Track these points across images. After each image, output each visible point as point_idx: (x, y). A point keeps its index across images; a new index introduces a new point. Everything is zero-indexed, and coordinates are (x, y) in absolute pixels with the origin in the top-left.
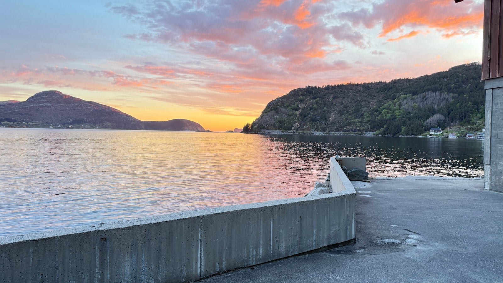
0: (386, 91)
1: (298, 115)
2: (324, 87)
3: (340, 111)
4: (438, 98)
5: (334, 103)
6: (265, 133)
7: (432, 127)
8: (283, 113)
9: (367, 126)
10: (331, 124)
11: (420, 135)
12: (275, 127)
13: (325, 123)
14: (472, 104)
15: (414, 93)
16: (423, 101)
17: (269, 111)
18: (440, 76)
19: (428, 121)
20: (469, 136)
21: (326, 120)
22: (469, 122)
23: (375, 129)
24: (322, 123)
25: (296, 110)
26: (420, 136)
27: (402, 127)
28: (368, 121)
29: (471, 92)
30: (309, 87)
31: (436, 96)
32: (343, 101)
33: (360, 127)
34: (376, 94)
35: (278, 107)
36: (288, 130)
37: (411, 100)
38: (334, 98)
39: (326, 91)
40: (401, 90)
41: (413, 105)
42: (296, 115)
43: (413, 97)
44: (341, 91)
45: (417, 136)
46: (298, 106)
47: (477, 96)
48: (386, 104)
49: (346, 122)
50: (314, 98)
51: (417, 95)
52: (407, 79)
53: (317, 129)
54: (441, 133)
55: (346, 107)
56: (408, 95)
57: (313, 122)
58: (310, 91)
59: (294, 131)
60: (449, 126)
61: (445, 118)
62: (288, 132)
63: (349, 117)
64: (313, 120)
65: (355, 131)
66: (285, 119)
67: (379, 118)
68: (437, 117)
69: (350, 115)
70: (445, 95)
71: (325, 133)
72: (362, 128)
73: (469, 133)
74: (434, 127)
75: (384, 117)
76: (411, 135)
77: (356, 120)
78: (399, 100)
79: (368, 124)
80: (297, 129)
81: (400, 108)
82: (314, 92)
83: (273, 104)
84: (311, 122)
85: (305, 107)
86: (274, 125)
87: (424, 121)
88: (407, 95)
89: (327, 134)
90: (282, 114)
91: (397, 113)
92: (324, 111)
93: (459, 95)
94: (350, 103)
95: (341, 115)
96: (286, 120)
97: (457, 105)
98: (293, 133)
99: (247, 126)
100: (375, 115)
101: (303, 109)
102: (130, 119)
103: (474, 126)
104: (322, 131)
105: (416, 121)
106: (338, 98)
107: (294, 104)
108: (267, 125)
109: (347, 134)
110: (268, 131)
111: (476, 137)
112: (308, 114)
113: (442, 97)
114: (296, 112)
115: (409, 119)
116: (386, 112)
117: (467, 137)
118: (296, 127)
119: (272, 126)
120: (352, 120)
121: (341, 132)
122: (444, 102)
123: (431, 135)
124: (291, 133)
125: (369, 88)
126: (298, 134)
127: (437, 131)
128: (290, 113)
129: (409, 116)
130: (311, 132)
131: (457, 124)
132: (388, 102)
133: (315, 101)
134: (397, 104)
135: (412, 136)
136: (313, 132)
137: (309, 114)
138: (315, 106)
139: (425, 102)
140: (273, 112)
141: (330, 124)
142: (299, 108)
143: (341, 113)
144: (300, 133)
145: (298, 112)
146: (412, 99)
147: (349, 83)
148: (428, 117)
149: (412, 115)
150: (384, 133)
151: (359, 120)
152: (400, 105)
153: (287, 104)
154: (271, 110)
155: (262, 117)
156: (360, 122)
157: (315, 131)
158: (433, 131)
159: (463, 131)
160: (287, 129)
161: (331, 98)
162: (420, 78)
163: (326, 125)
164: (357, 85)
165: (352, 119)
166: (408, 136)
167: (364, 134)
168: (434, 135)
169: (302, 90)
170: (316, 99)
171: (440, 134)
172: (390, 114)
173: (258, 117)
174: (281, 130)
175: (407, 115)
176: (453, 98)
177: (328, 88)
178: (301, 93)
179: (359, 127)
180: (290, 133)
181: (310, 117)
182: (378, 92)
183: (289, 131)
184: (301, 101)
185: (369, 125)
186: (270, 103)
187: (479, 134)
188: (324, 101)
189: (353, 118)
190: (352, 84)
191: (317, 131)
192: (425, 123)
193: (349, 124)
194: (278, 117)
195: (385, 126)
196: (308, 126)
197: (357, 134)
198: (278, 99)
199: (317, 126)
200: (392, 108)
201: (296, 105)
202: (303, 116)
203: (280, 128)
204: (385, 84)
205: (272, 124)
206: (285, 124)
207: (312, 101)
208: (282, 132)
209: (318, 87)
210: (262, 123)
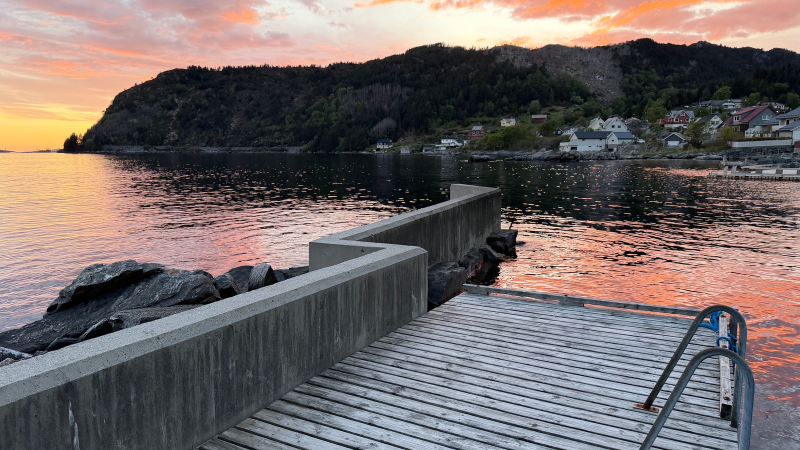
0: (319, 81)
1: (174, 118)
2: (222, 68)
3: (247, 112)
4: (389, 93)
5: (238, 98)
6: (111, 151)
7: (380, 138)
8: (145, 115)
9: (290, 137)
10: (234, 133)
11: (364, 149)
12: (130, 140)
13: (223, 133)
14: (431, 104)
15: (357, 86)
16: (368, 99)
17: (117, 111)
18: (393, 60)
19: (375, 128)
20: (426, 150)
21: (225, 127)
22: (427, 131)
23: (303, 142)
24: (218, 132)
25: (170, 108)
26: (364, 152)
27: (340, 138)
28: (292, 129)
29: (431, 86)
30: (194, 67)
31: (386, 91)
32: (252, 95)
33: (280, 138)
34: (303, 85)
35: (135, 102)
36: (157, 145)
37: (353, 95)
38: (238, 89)
39: (225, 77)
40: (340, 81)
41: (355, 104)
42: (169, 118)
43: (356, 91)
44: (250, 78)
45: (360, 152)
46: (173, 101)
47: (437, 93)
48: (318, 102)
49: (257, 131)
50: (203, 88)
51: (362, 88)
52: (351, 64)
53: (210, 144)
54: (391, 146)
55: (257, 105)
56: (349, 88)
57: (203, 130)
58: (196, 75)
59: (169, 146)
60: (403, 136)
61: (398, 124)
62: (157, 150)
63: (263, 123)
64: (203, 127)
65: (272, 146)
66: (149, 124)
67: (307, 124)
68: (387, 123)
69: (263, 118)
70: (398, 89)
71: (224, 150)
72: (283, 140)
73: (426, 146)
74: (383, 138)
75: (315, 123)
76: (352, 151)
77: (274, 127)
78: (336, 96)
79: (291, 134)
80: (174, 143)
81: (337, 108)
82: (202, 77)
83: (125, 96)
84: (199, 130)
85: (186, 104)
86: (129, 137)
87: (370, 129)
88: (346, 88)
89: (227, 151)
90: (143, 115)
91: (333, 117)
92: (221, 112)
93: (415, 90)
94: (263, 98)
95: (250, 118)
96: (151, 125)
97: (412, 105)
98: (165, 150)
99: (73, 138)
100: (302, 119)
101: (183, 107)
103: (433, 136)
104: (218, 147)
105: (358, 129)
106: (244, 89)
107: (166, 97)
108: (113, 136)
109: (260, 150)
110: (116, 148)
111: (433, 151)
112: (192, 116)
113: (394, 93)
114: (171, 112)
115: (350, 125)
116: (318, 115)
117: (424, 151)
118: (172, 140)
119: (124, 138)
120: (267, 128)
121: (251, 148)
122: (396, 100)
123: (378, 150)
124: (162, 150)
125: (295, 74)
126: (174, 151)
127: (387, 144)
128: (158, 114)
129: (349, 121)
130: (200, 148)
131: (412, 133)
132: (320, 98)
133: (203, 93)
134: (333, 102)
135: (354, 152)
136: (202, 148)
137: (194, 116)
138: (205, 102)
139: (372, 100)
140: (124, 112)
141: (231, 134)
143: (249, 115)
144: (178, 150)
145: (174, 113)
147: (264, 65)
148: (375, 123)
149: (353, 119)
150: (314, 148)
151: (278, 128)
152: (338, 104)
153: (152, 97)
154: (122, 108)
155: (102, 122)
156: (280, 131)
157: (206, 146)
158: (381, 144)
159: (419, 144)
160: (154, 143)
161: (232, 89)
163: (224, 135)
164: (276, 69)
165: (266, 126)
166: (348, 152)
167: (286, 150)
168: (382, 149)
169: (181, 73)
170: (207, 90)
171: (389, 148)
172: (323, 119)
173: (96, 122)
174: (142, 145)
175: (347, 119)
176: (408, 94)
177: (228, 70)
178: (178, 78)
179: (278, 139)
180: (160, 150)
181: (197, 122)
182: (307, 82)
183: (158, 147)
184: (179, 93)
185: (294, 135)
186: (120, 94)
187: (438, 147)
188: (220, 94)
189: (268, 123)
190: (269, 67)
191: (211, 146)
192: (371, 132)
193: (263, 134)
194: (135, 121)
195: (316, 137)
196: (193, 138)
197: (275, 150)
198: (136, 87)
199: (209, 138)
200: (326, 108)
201: (169, 100)
202: (185, 121)
203: (140, 141)
204: (319, 70)
205: (123, 135)
206: (151, 135)
207: (199, 92)
208: (145, 149)
209: (211, 69)
210: (105, 133)
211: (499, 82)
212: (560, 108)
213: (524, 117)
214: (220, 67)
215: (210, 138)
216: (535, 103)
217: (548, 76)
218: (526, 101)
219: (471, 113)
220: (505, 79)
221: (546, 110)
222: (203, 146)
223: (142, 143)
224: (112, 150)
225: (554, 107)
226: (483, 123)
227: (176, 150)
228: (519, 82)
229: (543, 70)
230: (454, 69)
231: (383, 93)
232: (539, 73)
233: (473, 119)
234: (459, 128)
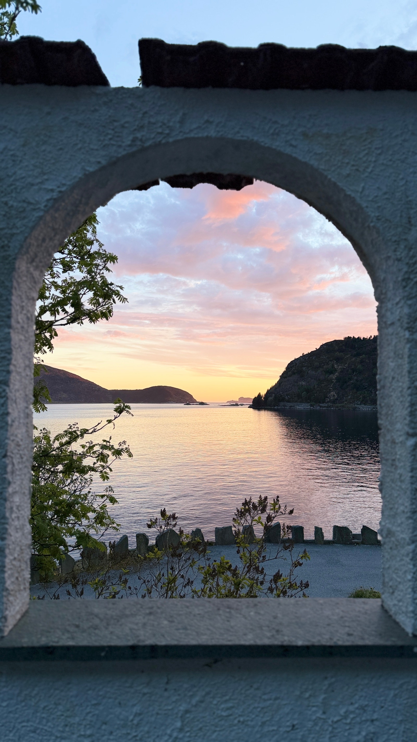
1: (334, 381)
2: (373, 337)
8: (312, 378)
12: (300, 399)
17: (290, 376)
24: (372, 393)
25: (331, 372)
30: (349, 338)
35: (304, 369)
36: (320, 403)
42: (330, 381)
46: (333, 366)
50: (358, 355)
53: (364, 402)
57: (358, 391)
58: (351, 344)
59: (330, 404)
64: (358, 388)
66: (314, 386)
80: (334, 402)
82: (356, 346)
83: (296, 364)
85: (344, 369)
86: (299, 396)
90: (310, 379)
96: (316, 386)
98: (327, 407)
99: (259, 396)
101: (341, 372)
102: (93, 388)
104: (372, 405)
107: (328, 364)
108: (287, 395)
110: (289, 404)
112: (349, 379)
114: (331, 376)
118: (332, 398)
119: (295, 397)
124: (324, 407)
126: (335, 408)
128: (322, 378)
130: (356, 406)
133: (358, 359)
138: (359, 366)
140: (296, 377)
142: (336, 370)
144: (338, 408)
145: (334, 377)
153: (317, 364)
154: (294, 373)
155: (280, 383)
157: (360, 404)
160: (318, 401)
169: (339, 344)
170: (361, 357)
173: (273, 384)
174: (308, 402)
178: (337, 347)
180: (322, 407)
181: (352, 384)
183: (321, 405)
184: (338, 360)
186: (292, 362)
188: (372, 360)
191: (365, 404)
194: (304, 383)
196: (349, 397)
198: (304, 356)
199: (364, 397)
201: (330, 366)
202: (342, 382)
203: (307, 400)
205: (295, 394)
206: (315, 395)
207: (354, 359)
208: (311, 405)
209: (364, 338)
210: (281, 393)
214: (371, 336)
222: (358, 405)
223: (308, 401)
224: (286, 406)
227: (336, 408)
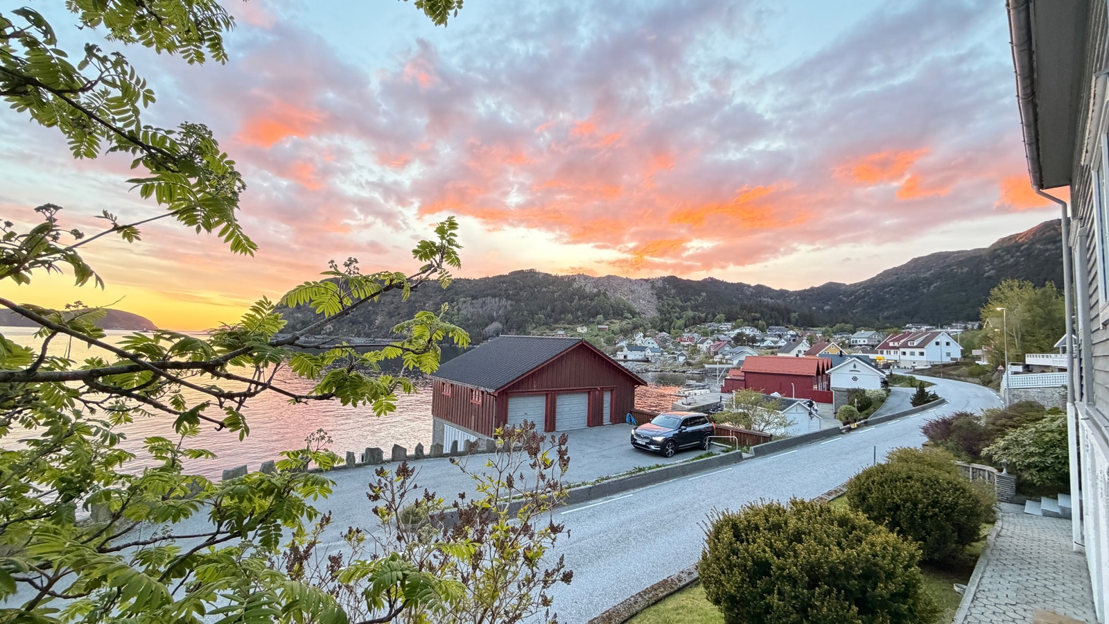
0: (445, 292)
3: (389, 313)
4: (497, 304)
10: (378, 328)
11: (478, 344)
12: (294, 329)
13: (369, 327)
14: (528, 313)
15: (474, 298)
16: (482, 307)
18: (500, 279)
19: (487, 329)
21: (371, 323)
24: (366, 327)
31: (495, 302)
32: (394, 299)
36: (315, 335)
37: (470, 304)
40: (460, 293)
41: (472, 310)
43: (473, 301)
47: (532, 306)
51: (477, 300)
52: (468, 280)
53: (358, 335)
55: (397, 308)
61: (503, 326)
64: (353, 322)
66: (311, 318)
68: (496, 325)
70: (503, 302)
71: (369, 340)
78: (458, 304)
80: (330, 334)
81: (458, 313)
84: (350, 324)
87: (483, 329)
88: (466, 298)
89: (372, 341)
92: (369, 311)
93: (516, 303)
94: (402, 303)
95: (391, 317)
96: (312, 320)
97: (514, 314)
104: (364, 338)
105: (474, 329)
113: (501, 304)
115: (468, 326)
118: (328, 331)
119: (289, 328)
122: (503, 309)
124: (319, 339)
125: (425, 286)
129: (467, 323)
134: (455, 308)
136: (351, 338)
139: (485, 308)
141: (375, 329)
143: (390, 315)
146: (472, 304)
148: (487, 325)
149: (471, 322)
152: (459, 310)
157: (355, 337)
162: (481, 280)
163: (370, 329)
175: (465, 321)
176: (511, 305)
181: (349, 318)
182: (436, 292)
192: (484, 332)
196: (345, 330)
200: (450, 312)
211: (575, 301)
212: (616, 321)
213: (592, 326)
215: (358, 331)
216: (600, 317)
217: (608, 299)
218: (595, 316)
219: (556, 322)
220: (579, 299)
221: (607, 322)
225: (613, 321)
226: (564, 329)
228: (589, 302)
229: (605, 294)
230: (544, 289)
231: (494, 305)
232: (602, 297)
233: (558, 326)
234: (547, 331)
